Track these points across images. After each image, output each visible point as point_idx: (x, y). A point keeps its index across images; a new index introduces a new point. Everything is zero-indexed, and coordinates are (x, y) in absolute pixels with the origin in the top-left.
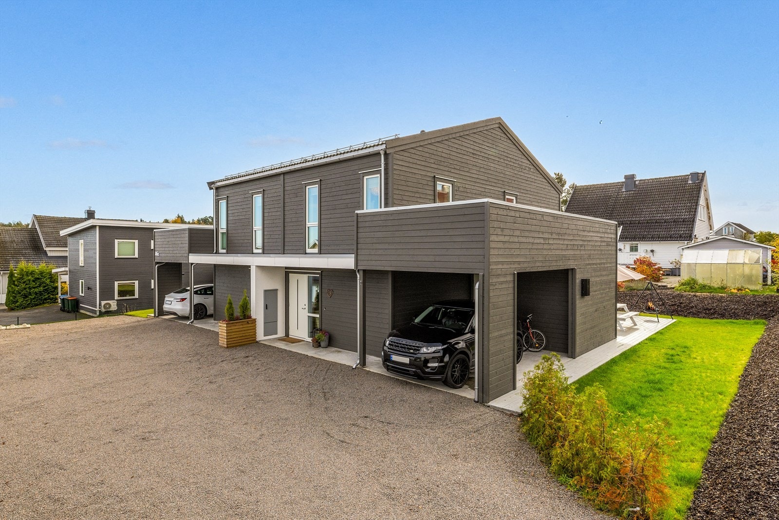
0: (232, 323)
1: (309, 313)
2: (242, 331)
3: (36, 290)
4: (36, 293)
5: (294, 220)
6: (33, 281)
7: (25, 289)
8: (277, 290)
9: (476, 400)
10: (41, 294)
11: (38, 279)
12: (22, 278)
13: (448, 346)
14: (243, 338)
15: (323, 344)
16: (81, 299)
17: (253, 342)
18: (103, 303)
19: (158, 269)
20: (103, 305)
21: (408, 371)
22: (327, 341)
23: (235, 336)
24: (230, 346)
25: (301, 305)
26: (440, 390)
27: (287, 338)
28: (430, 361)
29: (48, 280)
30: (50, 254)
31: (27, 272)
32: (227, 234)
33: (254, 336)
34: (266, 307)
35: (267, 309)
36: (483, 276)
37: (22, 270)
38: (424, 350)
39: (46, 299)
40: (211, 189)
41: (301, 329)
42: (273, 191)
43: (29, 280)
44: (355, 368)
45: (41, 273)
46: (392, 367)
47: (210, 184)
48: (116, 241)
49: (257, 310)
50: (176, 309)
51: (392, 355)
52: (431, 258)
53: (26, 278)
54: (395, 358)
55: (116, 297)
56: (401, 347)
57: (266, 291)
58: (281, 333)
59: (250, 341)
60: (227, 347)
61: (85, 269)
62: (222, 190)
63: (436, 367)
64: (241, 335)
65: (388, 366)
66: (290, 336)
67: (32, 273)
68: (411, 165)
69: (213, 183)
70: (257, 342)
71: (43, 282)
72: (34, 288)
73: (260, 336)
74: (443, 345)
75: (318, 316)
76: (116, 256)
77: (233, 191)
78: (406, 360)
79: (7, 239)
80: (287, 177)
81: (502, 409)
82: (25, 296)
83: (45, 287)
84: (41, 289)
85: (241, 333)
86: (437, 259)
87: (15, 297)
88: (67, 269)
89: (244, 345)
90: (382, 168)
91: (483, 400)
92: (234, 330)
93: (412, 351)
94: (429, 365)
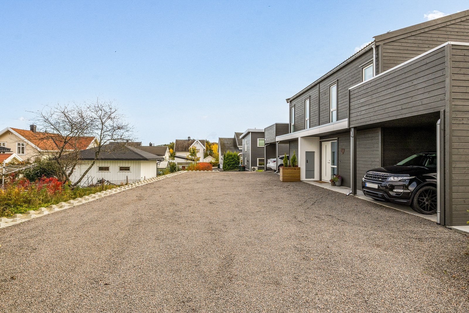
0: (286, 168)
1: (332, 165)
2: (291, 173)
3: (232, 163)
4: (232, 164)
5: (324, 109)
6: (232, 159)
7: (229, 162)
8: (314, 152)
9: (439, 222)
10: (234, 165)
11: (233, 158)
12: (228, 158)
13: (415, 177)
14: (292, 177)
15: (337, 183)
16: (246, 166)
17: (299, 180)
18: (252, 167)
19: (266, 147)
20: (252, 168)
21: (377, 194)
22: (340, 182)
23: (287, 176)
24: (284, 181)
25: (328, 161)
26: (407, 213)
27: (320, 181)
28: (395, 187)
29: (237, 159)
30: (240, 149)
31: (230, 155)
32: (294, 126)
33: (299, 177)
34: (307, 161)
35: (307, 162)
36: (444, 111)
37: (228, 154)
38: (392, 179)
39: (235, 167)
40: (288, 102)
41: (327, 176)
42: (314, 95)
43: (230, 158)
44: (348, 195)
45: (235, 155)
46: (367, 192)
47: (287, 100)
48: (258, 139)
49: (302, 163)
50: (271, 166)
51: (366, 183)
52: (399, 108)
53: (229, 158)
54: (368, 185)
55: (258, 166)
56: (374, 177)
57: (306, 152)
58: (317, 178)
59: (296, 179)
60: (283, 181)
61: (247, 152)
62: (293, 101)
63: (402, 192)
64: (291, 176)
65: (364, 191)
66: (322, 180)
67: (231, 156)
68: (401, 52)
69: (289, 99)
70: (301, 181)
71: (235, 160)
72: (232, 162)
73: (303, 177)
74: (411, 176)
75: (336, 167)
76: (258, 146)
77: (297, 101)
78: (376, 186)
79: (226, 142)
80: (321, 84)
81: (465, 232)
82: (229, 165)
83: (235, 161)
84: (234, 162)
85: (291, 174)
86: (404, 107)
87: (225, 165)
88: (242, 153)
89: (293, 181)
90: (374, 59)
91: (445, 223)
92: (287, 172)
93: (380, 179)
94: (395, 190)
